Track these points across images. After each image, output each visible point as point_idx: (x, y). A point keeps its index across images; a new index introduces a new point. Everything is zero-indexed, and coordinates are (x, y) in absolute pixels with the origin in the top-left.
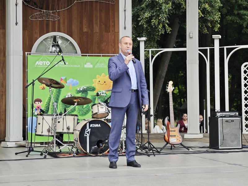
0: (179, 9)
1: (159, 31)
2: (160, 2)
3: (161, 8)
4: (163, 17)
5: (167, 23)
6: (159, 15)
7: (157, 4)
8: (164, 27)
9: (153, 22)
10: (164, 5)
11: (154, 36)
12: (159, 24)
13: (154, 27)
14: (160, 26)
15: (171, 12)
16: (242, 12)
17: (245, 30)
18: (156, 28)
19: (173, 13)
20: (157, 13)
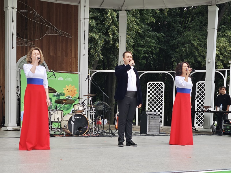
0: (108, 44)
1: (95, 58)
2: (96, 38)
3: (97, 43)
4: (99, 49)
5: (100, 53)
6: (96, 47)
7: (94, 40)
8: (98, 55)
9: (92, 51)
10: (99, 41)
11: (91, 61)
12: (95, 53)
13: (92, 55)
14: (96, 55)
15: (103, 46)
16: (140, 48)
17: (141, 60)
18: (93, 56)
19: (104, 46)
20: (94, 46)
